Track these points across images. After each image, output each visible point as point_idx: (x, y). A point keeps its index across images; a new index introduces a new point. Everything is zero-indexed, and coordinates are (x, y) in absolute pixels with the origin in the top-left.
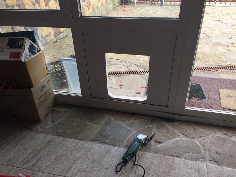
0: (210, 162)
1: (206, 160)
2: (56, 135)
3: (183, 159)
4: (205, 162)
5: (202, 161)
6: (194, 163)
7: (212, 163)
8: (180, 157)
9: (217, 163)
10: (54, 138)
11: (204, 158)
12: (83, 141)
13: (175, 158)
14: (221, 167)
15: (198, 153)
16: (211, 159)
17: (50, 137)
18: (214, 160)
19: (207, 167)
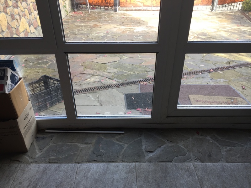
0: (195, 161)
1: (191, 160)
2: (49, 163)
3: (174, 163)
4: (191, 162)
5: (189, 162)
6: (183, 165)
7: (196, 162)
8: (171, 162)
9: (201, 161)
10: (48, 166)
11: (190, 159)
12: (79, 164)
13: (167, 163)
14: (204, 164)
15: (184, 155)
16: (195, 159)
17: (43, 166)
18: (198, 159)
19: (193, 166)
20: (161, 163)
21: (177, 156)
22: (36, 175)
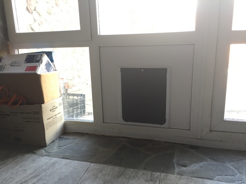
10: (59, 160)
13: (206, 180)
20: (197, 179)
21: (221, 175)
22: (43, 166)
